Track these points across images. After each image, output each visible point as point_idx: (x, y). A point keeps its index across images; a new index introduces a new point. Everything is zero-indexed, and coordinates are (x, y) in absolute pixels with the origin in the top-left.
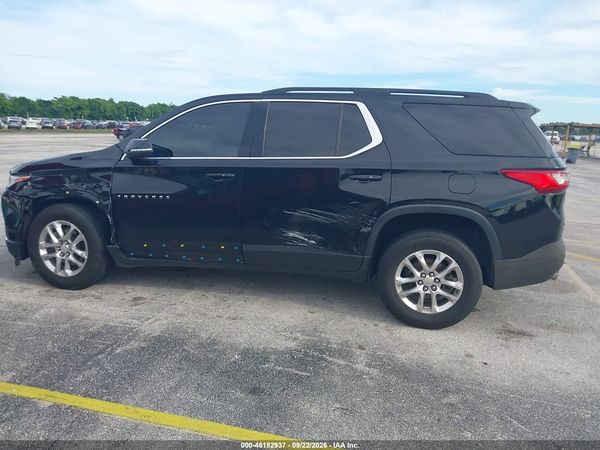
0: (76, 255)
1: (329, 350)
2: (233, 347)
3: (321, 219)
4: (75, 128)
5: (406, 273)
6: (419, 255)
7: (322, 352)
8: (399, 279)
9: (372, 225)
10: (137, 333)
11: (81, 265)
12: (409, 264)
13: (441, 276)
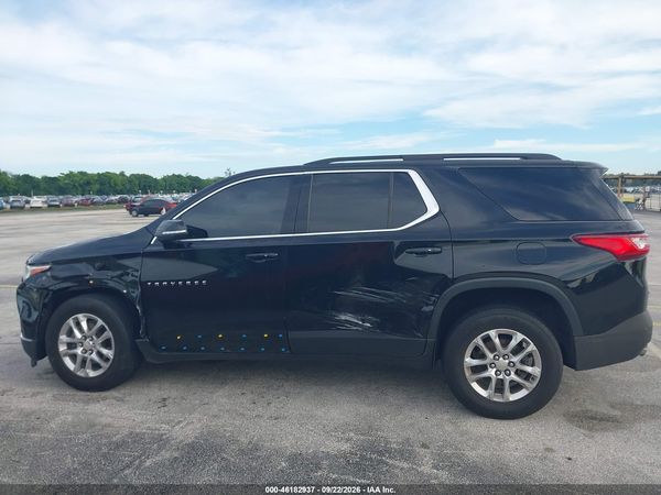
0: (100, 354)
1: (388, 451)
2: (278, 452)
3: (377, 298)
4: (84, 205)
5: (477, 353)
6: (493, 333)
7: (381, 453)
8: (469, 361)
9: (435, 303)
10: (168, 440)
11: (105, 366)
12: (481, 343)
13: (516, 359)
